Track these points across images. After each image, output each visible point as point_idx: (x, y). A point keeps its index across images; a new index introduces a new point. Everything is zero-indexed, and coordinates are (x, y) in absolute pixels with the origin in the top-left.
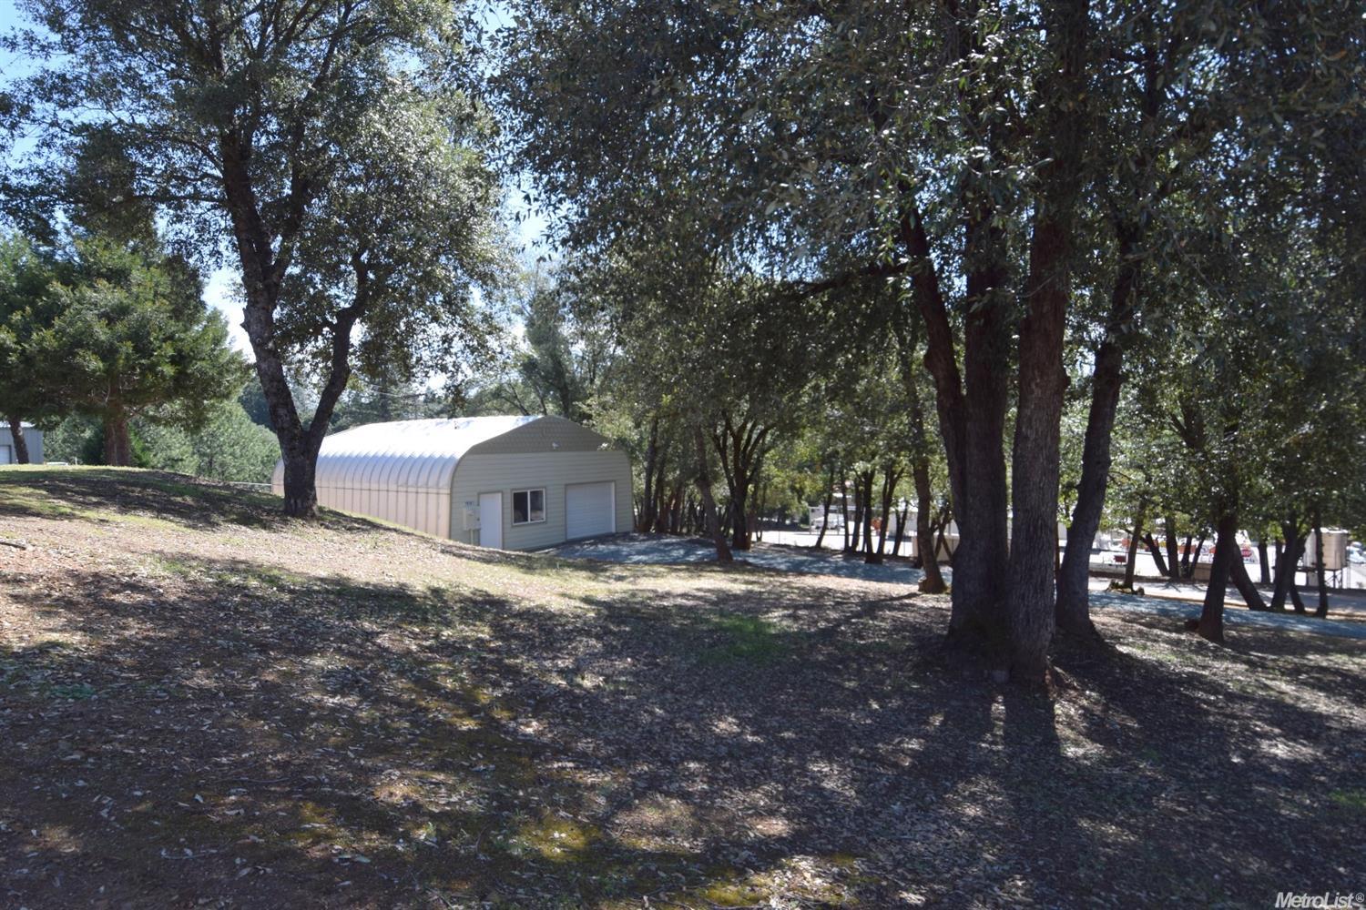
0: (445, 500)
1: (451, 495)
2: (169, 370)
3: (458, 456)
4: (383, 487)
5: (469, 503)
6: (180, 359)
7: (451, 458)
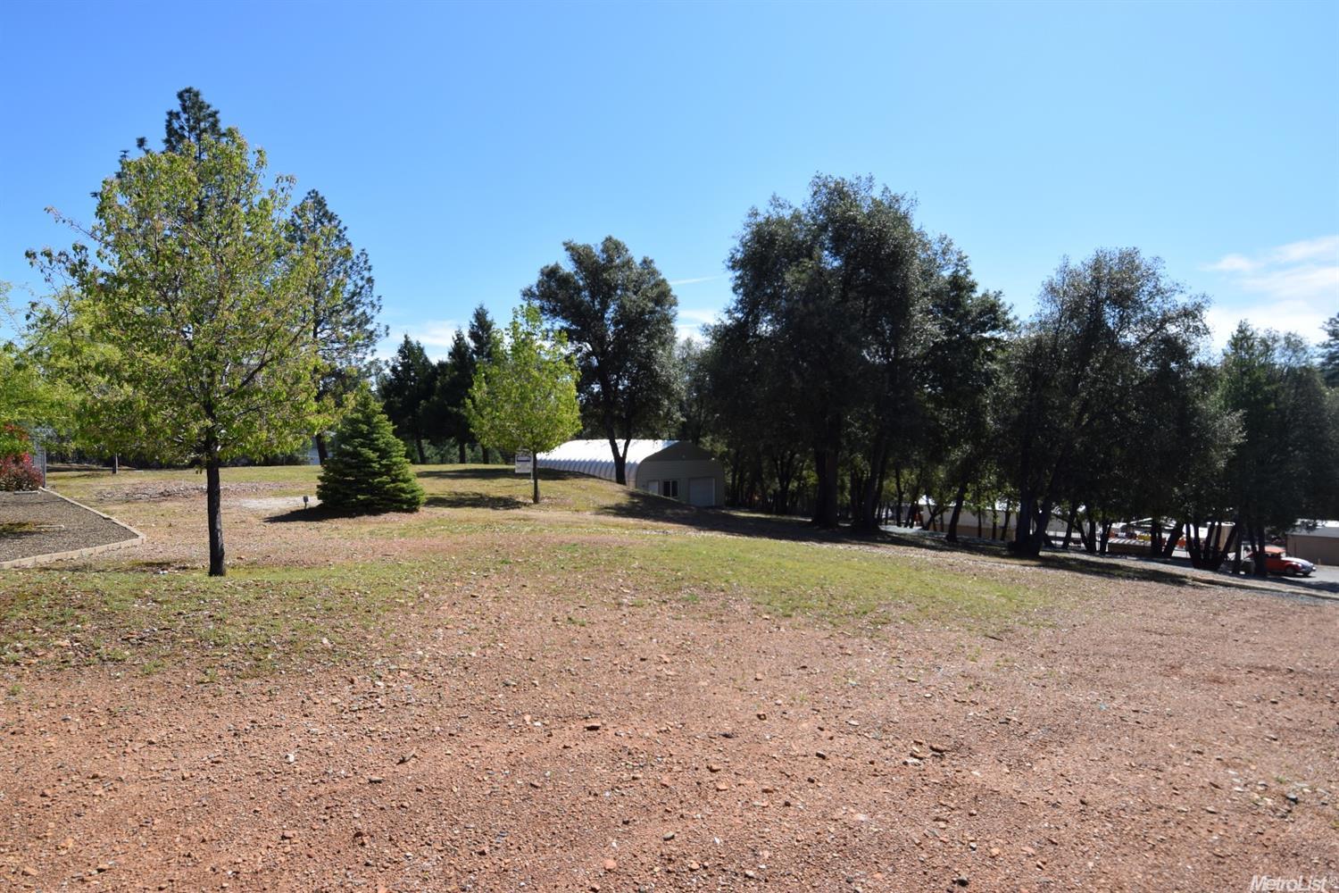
0: (633, 484)
1: (636, 482)
3: (638, 462)
5: (643, 486)
7: (635, 463)
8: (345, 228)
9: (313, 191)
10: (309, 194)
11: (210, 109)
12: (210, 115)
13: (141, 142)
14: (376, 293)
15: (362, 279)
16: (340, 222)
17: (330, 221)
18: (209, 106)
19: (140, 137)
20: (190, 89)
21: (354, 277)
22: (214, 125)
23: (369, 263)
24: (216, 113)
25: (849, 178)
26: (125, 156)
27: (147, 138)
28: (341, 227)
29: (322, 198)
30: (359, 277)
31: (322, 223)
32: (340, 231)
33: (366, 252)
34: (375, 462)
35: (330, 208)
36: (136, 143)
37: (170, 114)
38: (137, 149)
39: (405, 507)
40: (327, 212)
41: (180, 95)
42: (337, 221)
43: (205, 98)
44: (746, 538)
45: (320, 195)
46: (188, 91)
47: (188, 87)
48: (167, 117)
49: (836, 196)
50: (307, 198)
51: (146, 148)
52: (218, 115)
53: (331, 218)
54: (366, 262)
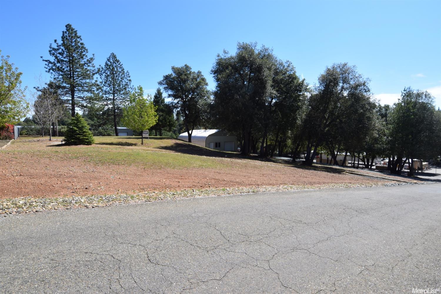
0: (205, 143)
1: (206, 142)
2: (168, 123)
3: (207, 136)
4: (195, 141)
5: (208, 144)
6: (169, 122)
7: (206, 137)
8: (122, 65)
9: (112, 53)
10: (111, 54)
11: (75, 30)
12: (74, 32)
13: (55, 41)
14: (132, 85)
15: (127, 80)
16: (120, 62)
17: (117, 62)
18: (74, 29)
19: (55, 39)
20: (69, 24)
21: (125, 80)
22: (76, 35)
23: (130, 75)
24: (76, 31)
25: (248, 43)
26: (51, 45)
27: (57, 40)
28: (121, 64)
29: (115, 55)
30: (126, 79)
31: (115, 63)
32: (121, 65)
33: (129, 72)
34: (78, 131)
35: (118, 59)
36: (54, 41)
37: (63, 32)
38: (54, 43)
39: (86, 144)
40: (116, 59)
41: (66, 26)
42: (119, 62)
43: (73, 27)
44: (214, 158)
45: (115, 54)
46: (68, 25)
47: (68, 24)
48: (62, 33)
49: (245, 48)
50: (111, 55)
51: (57, 43)
52: (77, 32)
53: (118, 61)
54: (129, 75)
